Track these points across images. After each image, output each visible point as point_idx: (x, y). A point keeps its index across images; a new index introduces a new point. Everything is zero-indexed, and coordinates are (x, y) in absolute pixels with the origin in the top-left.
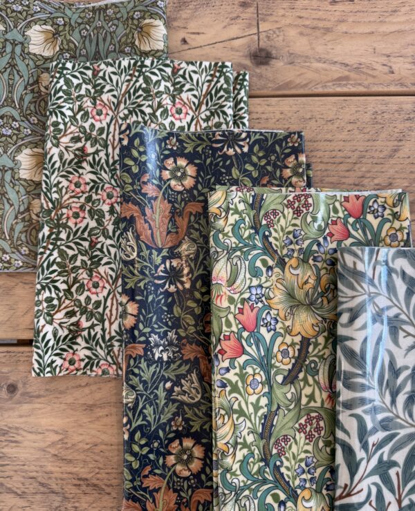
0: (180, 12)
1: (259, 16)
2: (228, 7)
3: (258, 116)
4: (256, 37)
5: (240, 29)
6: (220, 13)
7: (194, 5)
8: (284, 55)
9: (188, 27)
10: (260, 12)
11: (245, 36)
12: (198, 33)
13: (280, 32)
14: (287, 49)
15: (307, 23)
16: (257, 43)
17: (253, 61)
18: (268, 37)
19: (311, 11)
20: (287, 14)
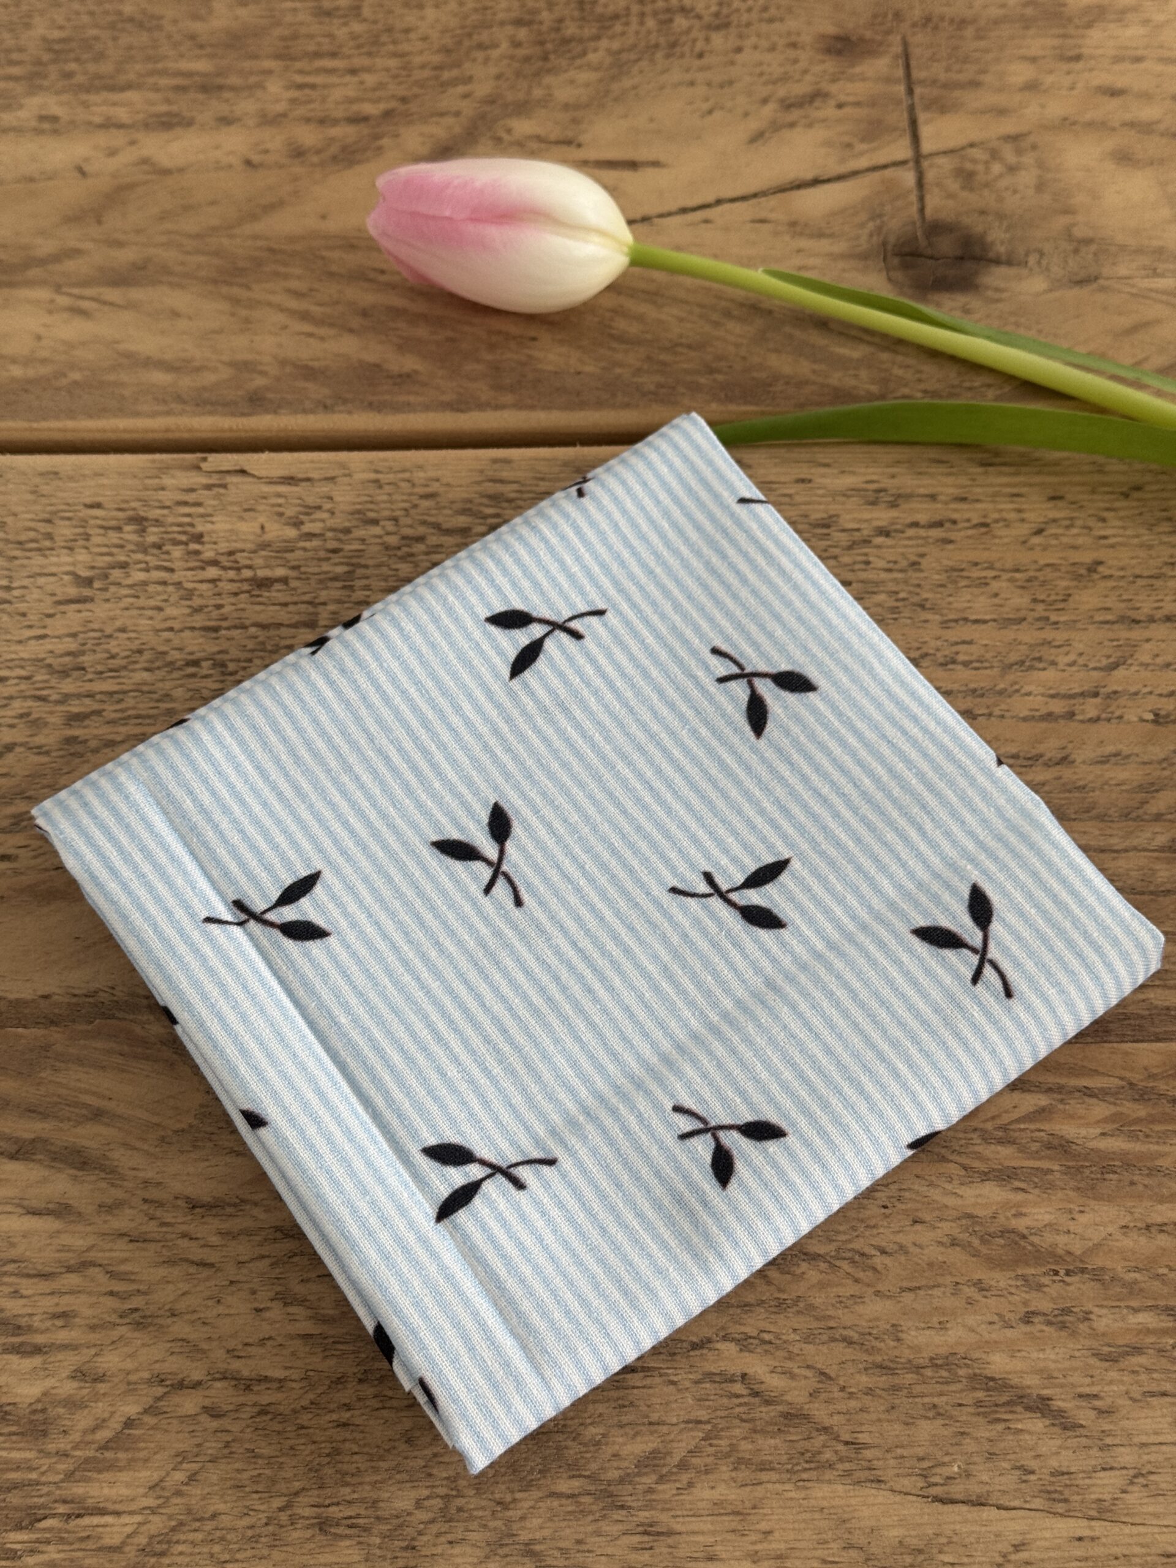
0: (548, 80)
1: (918, 90)
2: (768, 57)
3: (938, 511)
4: (908, 177)
5: (828, 143)
6: (731, 83)
7: (609, 51)
8: (1047, 247)
9: (582, 138)
10: (916, 74)
11: (855, 173)
12: (633, 165)
13: (1019, 152)
14: (1063, 220)
15: (1148, 113)
16: (913, 197)
17: (898, 275)
18: (967, 177)
19: (1160, 68)
20: (1049, 79)
